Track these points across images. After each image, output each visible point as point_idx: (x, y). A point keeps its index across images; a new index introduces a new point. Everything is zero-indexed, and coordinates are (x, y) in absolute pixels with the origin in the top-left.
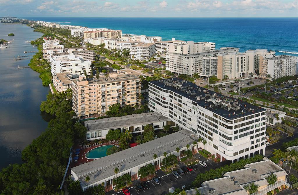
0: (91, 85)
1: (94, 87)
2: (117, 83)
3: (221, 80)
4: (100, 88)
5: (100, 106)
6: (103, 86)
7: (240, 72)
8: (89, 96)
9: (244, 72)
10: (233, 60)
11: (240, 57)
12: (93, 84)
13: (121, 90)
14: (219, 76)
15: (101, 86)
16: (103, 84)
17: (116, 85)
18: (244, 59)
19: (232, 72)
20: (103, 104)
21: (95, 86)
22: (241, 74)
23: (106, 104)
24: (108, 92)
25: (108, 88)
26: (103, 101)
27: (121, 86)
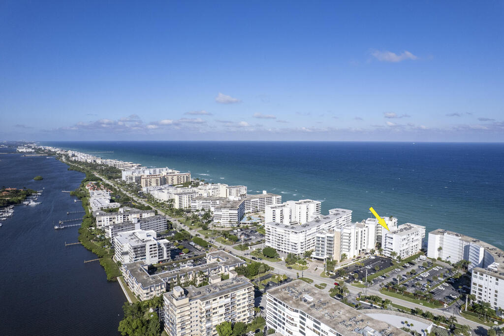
0: (192, 302)
1: (196, 305)
2: (225, 296)
3: (339, 261)
4: (204, 305)
5: (204, 328)
6: (207, 303)
7: (359, 248)
8: (190, 317)
9: (363, 248)
10: (351, 235)
11: (360, 230)
12: (195, 301)
13: (230, 304)
14: (336, 257)
15: (205, 304)
16: (208, 300)
17: (224, 298)
18: (364, 232)
19: (351, 250)
20: (209, 325)
21: (196, 303)
22: (360, 251)
23: (212, 325)
24: (214, 309)
25: (214, 305)
26: (209, 320)
27: (229, 299)
